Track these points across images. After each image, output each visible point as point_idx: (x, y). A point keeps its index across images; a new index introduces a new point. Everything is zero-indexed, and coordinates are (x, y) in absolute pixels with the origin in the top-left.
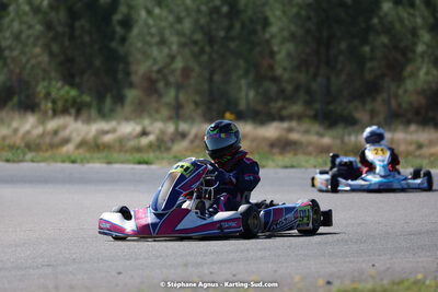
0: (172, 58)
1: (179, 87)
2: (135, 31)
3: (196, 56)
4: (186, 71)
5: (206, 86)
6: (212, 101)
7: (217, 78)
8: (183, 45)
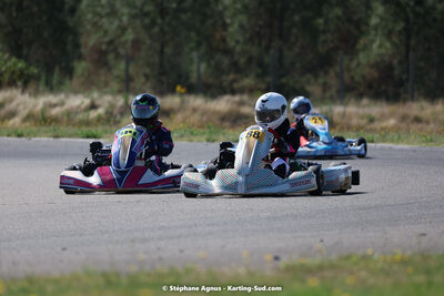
1: (129, 59)
3: (148, 28)
4: (136, 43)
6: (162, 73)
7: (168, 50)
8: (133, 17)
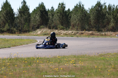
0: (77, 22)
1: (77, 26)
2: (71, 18)
3: (80, 22)
4: (78, 24)
5: (81, 26)
6: (82, 28)
7: (83, 25)
8: (78, 20)
